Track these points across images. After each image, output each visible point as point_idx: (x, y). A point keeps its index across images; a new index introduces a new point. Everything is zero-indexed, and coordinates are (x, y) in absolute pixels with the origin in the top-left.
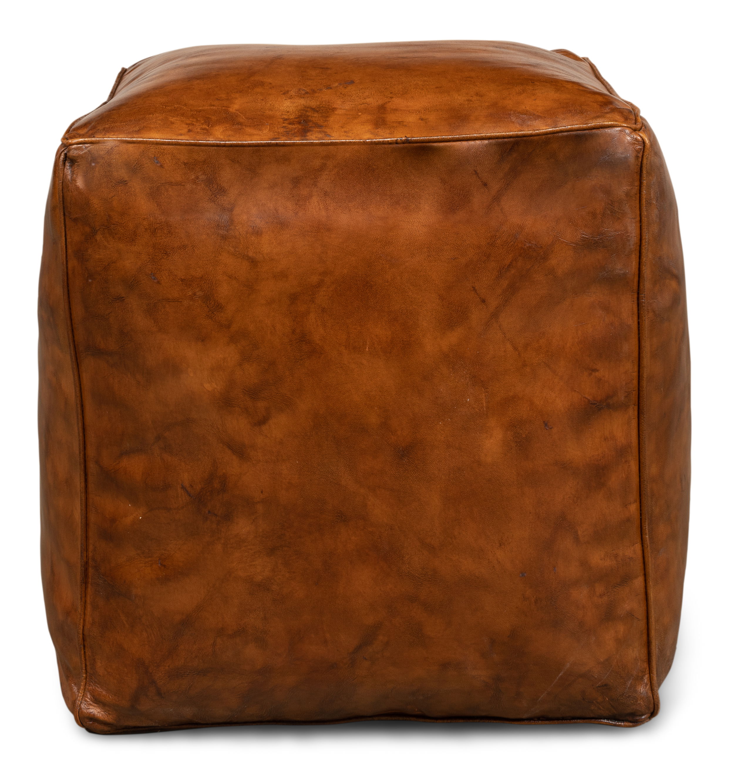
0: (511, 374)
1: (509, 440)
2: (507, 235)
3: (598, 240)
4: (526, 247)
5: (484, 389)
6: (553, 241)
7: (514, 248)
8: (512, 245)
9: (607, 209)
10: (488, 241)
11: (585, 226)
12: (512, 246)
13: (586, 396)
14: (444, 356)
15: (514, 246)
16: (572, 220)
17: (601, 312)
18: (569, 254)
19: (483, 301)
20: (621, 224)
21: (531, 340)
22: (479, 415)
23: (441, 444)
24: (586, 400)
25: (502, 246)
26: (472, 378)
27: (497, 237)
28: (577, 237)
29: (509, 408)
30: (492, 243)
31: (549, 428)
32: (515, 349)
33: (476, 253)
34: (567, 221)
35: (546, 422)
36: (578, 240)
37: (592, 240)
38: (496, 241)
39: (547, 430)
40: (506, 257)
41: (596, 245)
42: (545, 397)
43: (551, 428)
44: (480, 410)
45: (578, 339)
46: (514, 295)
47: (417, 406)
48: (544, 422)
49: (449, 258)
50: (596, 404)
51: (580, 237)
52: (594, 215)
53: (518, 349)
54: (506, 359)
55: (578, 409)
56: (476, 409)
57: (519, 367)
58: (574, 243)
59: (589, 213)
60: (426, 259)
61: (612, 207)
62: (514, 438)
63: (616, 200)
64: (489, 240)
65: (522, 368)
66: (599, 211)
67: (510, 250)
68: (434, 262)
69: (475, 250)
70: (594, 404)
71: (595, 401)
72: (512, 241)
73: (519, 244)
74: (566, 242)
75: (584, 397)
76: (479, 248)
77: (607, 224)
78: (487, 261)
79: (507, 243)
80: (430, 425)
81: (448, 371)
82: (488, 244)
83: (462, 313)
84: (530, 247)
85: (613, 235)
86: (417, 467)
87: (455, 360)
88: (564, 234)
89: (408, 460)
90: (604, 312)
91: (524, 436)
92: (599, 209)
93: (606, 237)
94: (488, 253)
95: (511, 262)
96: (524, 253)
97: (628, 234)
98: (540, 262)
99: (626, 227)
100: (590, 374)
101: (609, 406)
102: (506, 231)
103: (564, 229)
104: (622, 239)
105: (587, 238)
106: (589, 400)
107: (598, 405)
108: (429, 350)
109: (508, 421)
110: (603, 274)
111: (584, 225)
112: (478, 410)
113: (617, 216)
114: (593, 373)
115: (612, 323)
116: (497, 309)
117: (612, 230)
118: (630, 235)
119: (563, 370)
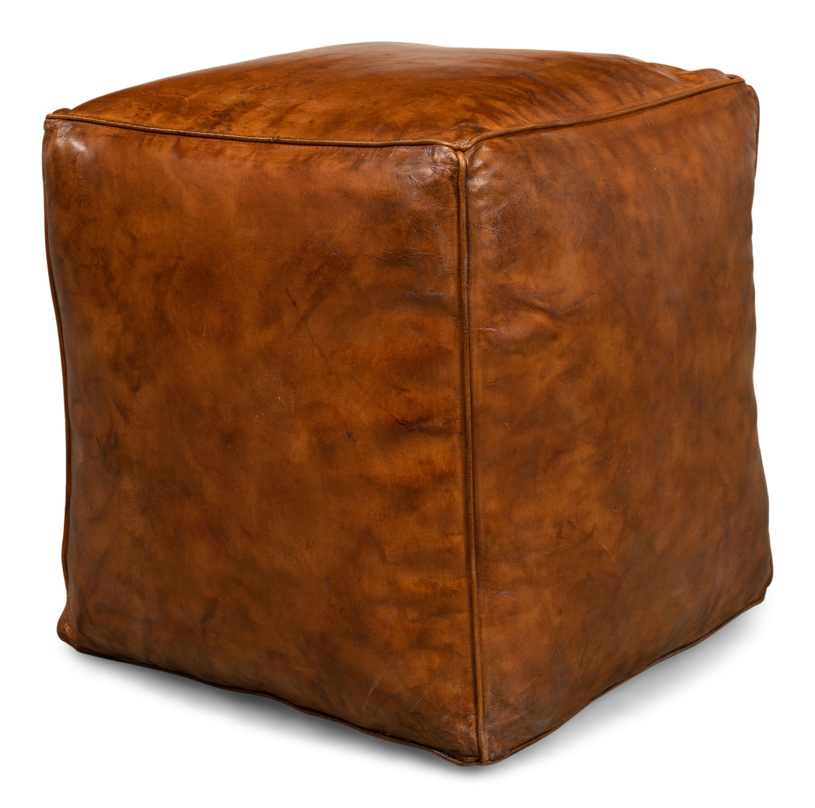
0: (317, 380)
1: (314, 444)
2: (318, 241)
3: (401, 258)
4: (332, 255)
5: (293, 390)
6: (357, 253)
7: (322, 255)
8: (321, 251)
9: (413, 227)
10: (301, 245)
11: (388, 242)
12: (320, 253)
13: (394, 415)
14: (261, 352)
15: (322, 253)
16: (376, 234)
17: (413, 332)
18: (371, 268)
19: (294, 304)
20: (431, 245)
21: (337, 348)
22: (288, 415)
23: (257, 436)
24: (394, 419)
25: (312, 251)
26: (283, 377)
27: (309, 242)
28: (380, 252)
29: (314, 413)
30: (304, 248)
31: (353, 440)
32: (323, 355)
33: (291, 256)
34: (372, 234)
35: (350, 433)
36: (381, 255)
37: (395, 256)
38: (308, 246)
39: (351, 441)
40: (314, 263)
41: (399, 263)
42: (350, 408)
43: (355, 441)
44: (289, 410)
45: (386, 355)
46: (321, 302)
47: (239, 396)
48: (348, 433)
49: (270, 257)
50: (405, 425)
51: (383, 252)
52: (398, 232)
53: (325, 356)
54: (313, 364)
55: (384, 426)
56: (286, 408)
57: (325, 374)
58: (377, 258)
59: (393, 229)
60: (253, 255)
61: (419, 226)
62: (318, 443)
63: (423, 219)
64: (303, 244)
65: (328, 375)
66: (404, 228)
67: (318, 257)
68: (258, 259)
69: (291, 252)
70: (403, 424)
71: (404, 421)
72: (320, 248)
73: (326, 252)
74: (369, 256)
75: (391, 416)
76: (294, 251)
77: (413, 242)
78: (299, 265)
79: (317, 249)
80: (248, 417)
81: (263, 366)
82: (301, 248)
83: (276, 313)
84: (335, 256)
85: (419, 255)
86: (238, 455)
87: (270, 358)
88: (367, 248)
89: (232, 446)
90: (417, 333)
91: (328, 443)
92: (404, 226)
93: (411, 256)
94: (300, 257)
95: (318, 269)
96: (330, 261)
97: (439, 255)
98: (344, 272)
99: (437, 248)
100: (399, 394)
101: (422, 430)
102: (317, 237)
103: (369, 242)
104: (432, 260)
105: (389, 254)
106: (397, 420)
107: (408, 426)
108: (249, 343)
109: (313, 425)
110: (410, 293)
111: (388, 240)
112: (287, 409)
113: (425, 236)
114: (403, 393)
115: (426, 345)
116: (306, 313)
117: (419, 249)
118: (442, 257)
119: (369, 384)
